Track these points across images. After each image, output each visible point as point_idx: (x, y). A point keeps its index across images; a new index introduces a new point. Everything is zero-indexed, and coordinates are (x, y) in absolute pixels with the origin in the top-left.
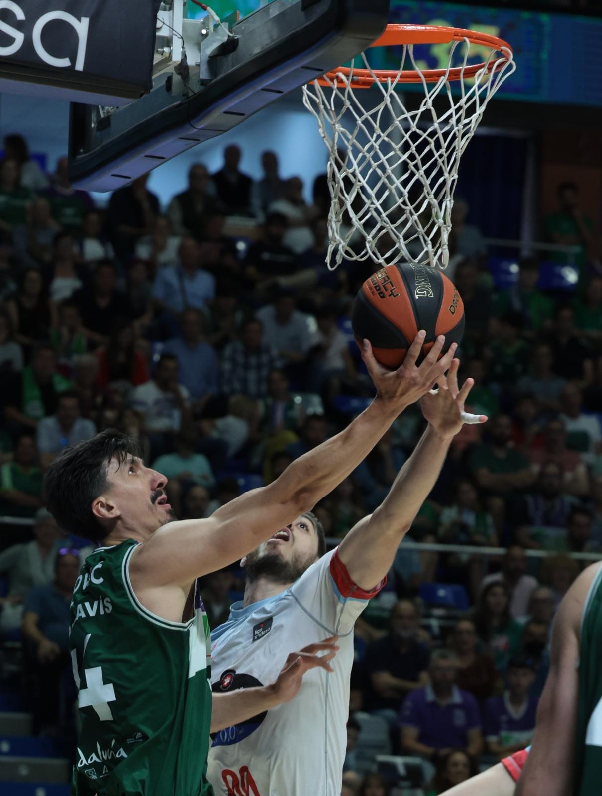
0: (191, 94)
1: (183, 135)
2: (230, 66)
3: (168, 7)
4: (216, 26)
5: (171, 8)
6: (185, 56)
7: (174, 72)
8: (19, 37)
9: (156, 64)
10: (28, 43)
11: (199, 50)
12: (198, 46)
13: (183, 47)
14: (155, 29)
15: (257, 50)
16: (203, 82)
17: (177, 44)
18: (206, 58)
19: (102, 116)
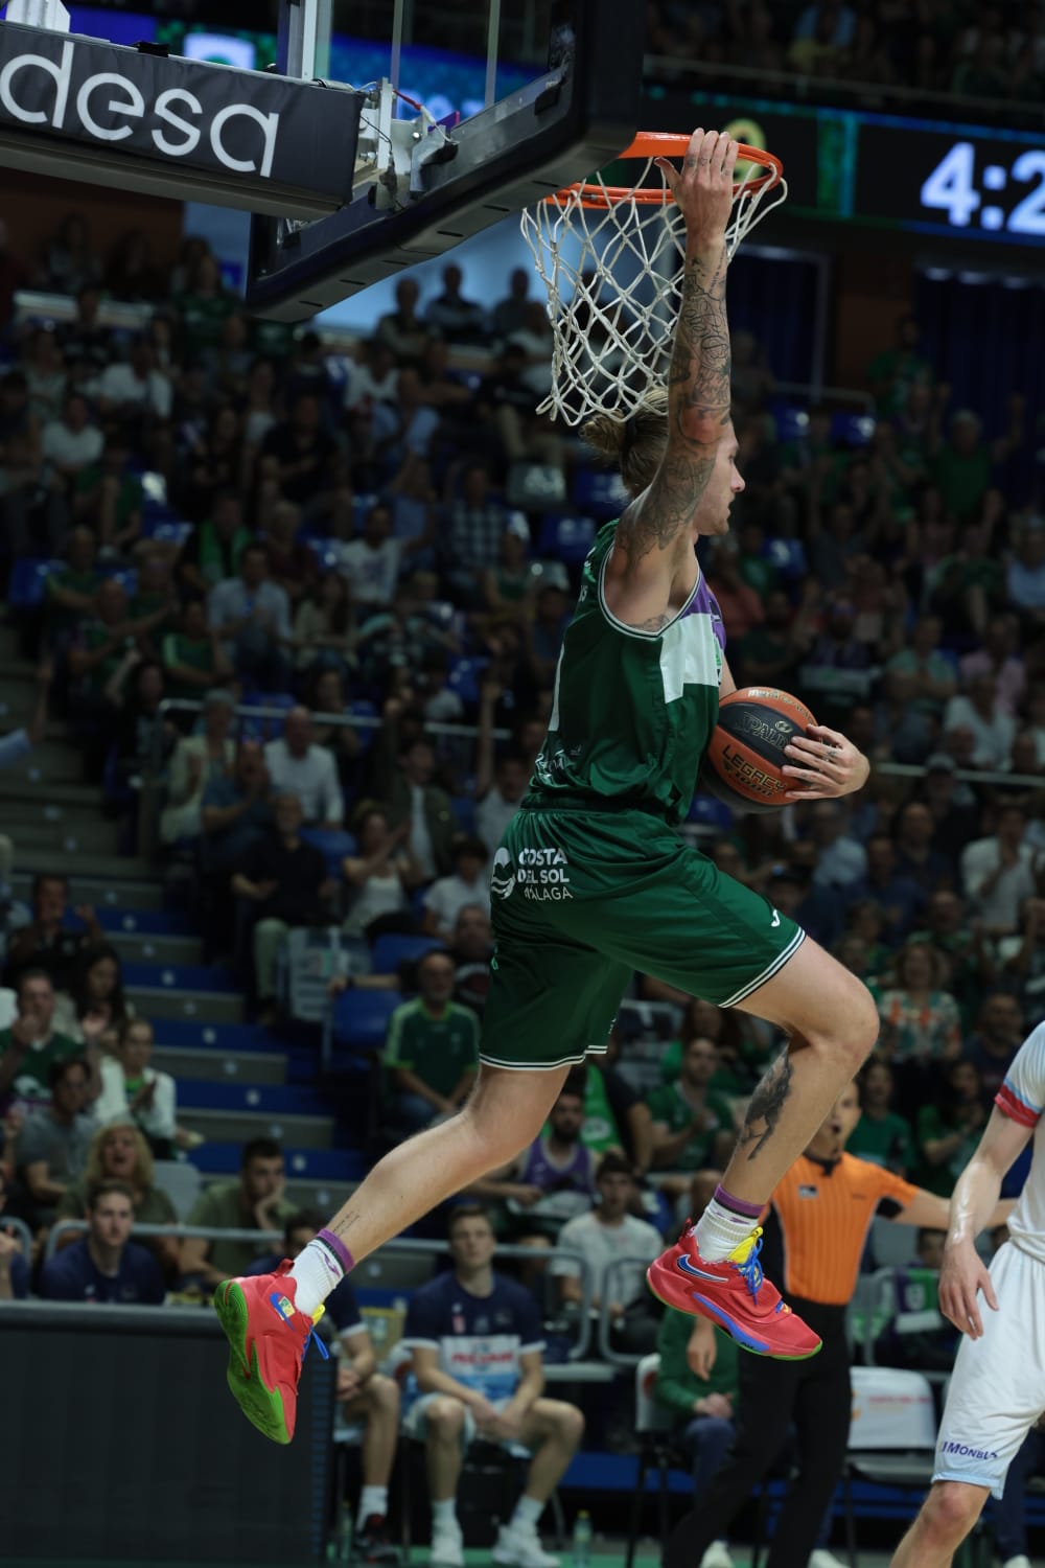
0: (398, 208)
1: (388, 256)
2: (446, 178)
3: (373, 103)
4: (431, 129)
5: (378, 106)
6: (393, 164)
7: (378, 181)
8: (194, 134)
9: (358, 172)
10: (205, 141)
11: (410, 156)
12: (409, 150)
13: (391, 153)
14: (357, 130)
15: (479, 160)
16: (413, 195)
17: (384, 147)
18: (419, 167)
19: (290, 230)
